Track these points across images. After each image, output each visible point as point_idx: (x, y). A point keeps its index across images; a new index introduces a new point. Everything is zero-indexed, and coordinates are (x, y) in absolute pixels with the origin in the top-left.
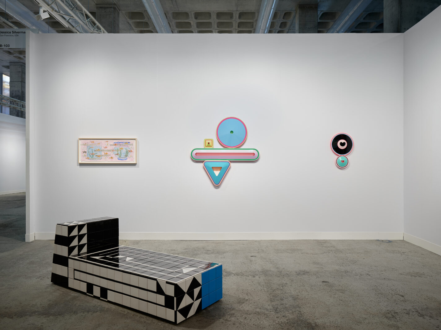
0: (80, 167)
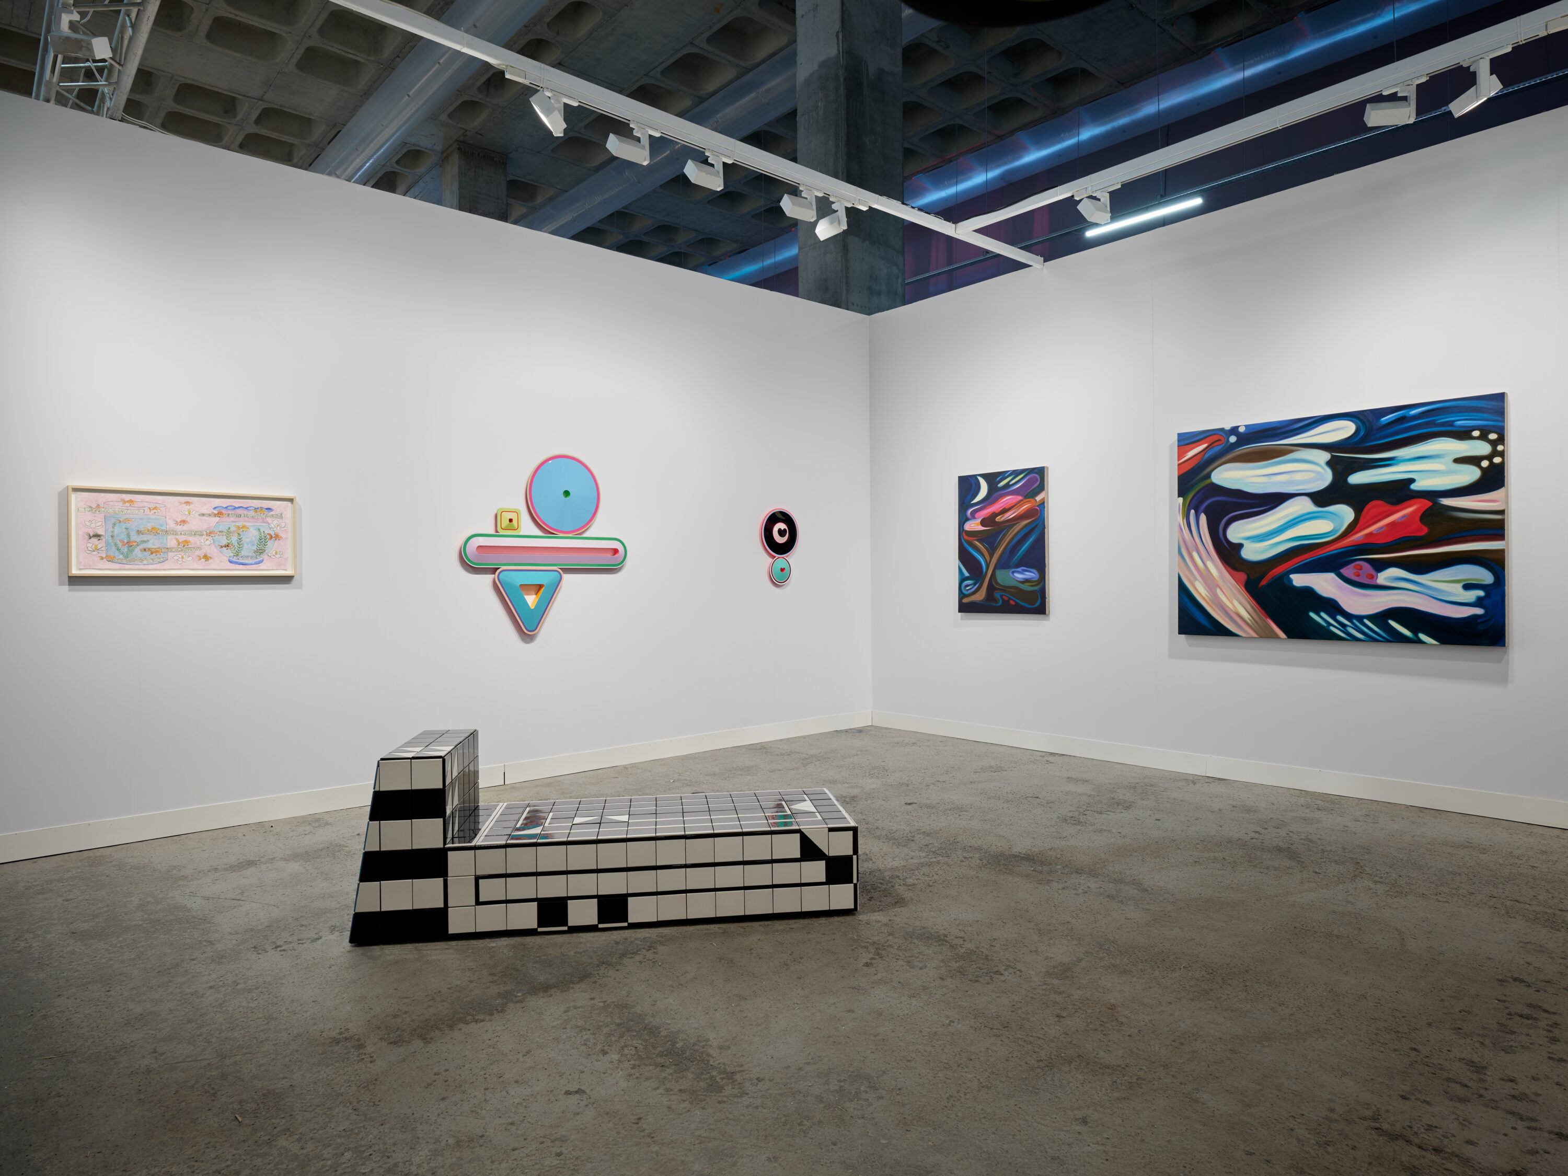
0: (70, 590)
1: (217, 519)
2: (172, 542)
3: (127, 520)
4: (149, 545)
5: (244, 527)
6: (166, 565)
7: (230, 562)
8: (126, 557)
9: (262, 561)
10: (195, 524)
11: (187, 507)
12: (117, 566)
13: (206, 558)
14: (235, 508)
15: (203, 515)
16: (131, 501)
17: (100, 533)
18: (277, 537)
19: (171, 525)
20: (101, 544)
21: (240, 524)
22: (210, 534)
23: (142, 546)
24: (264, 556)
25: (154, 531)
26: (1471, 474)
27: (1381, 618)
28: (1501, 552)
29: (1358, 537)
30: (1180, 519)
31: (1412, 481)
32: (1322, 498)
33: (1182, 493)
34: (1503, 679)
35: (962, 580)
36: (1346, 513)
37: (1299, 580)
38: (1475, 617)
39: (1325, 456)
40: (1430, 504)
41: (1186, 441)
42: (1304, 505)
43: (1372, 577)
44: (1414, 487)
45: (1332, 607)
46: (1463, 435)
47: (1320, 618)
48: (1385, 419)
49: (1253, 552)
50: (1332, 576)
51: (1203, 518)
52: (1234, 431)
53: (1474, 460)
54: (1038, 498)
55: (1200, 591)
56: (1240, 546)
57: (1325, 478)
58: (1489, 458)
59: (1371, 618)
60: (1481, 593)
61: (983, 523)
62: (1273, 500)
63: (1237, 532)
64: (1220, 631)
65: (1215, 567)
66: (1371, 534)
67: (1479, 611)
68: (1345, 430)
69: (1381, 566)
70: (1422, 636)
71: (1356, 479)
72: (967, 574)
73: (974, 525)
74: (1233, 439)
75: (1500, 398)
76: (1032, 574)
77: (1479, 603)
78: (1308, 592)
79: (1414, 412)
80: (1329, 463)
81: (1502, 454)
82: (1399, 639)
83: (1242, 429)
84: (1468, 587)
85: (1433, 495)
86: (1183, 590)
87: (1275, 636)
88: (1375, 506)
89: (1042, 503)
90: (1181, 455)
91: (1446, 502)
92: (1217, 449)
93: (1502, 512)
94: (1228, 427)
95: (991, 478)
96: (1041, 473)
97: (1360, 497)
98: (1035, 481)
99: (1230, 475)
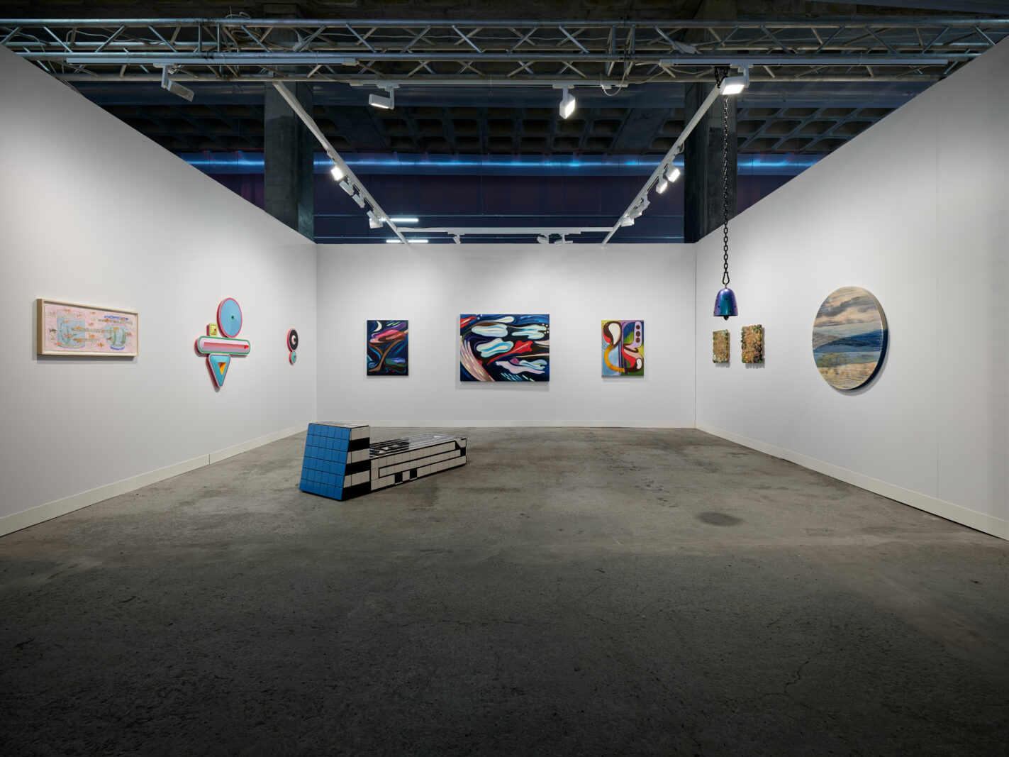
1: (105, 323)
2: (87, 335)
3: (67, 322)
4: (77, 337)
5: (117, 328)
6: (85, 349)
7: (111, 348)
8: (67, 343)
9: (123, 348)
10: (98, 325)
11: (93, 316)
12: (62, 349)
13: (101, 345)
14: (114, 317)
15: (100, 320)
16: (69, 310)
17: (55, 328)
18: (130, 334)
19: (87, 326)
20: (55, 335)
21: (116, 327)
22: (103, 331)
23: (74, 338)
24: (125, 345)
25: (79, 329)
26: (542, 335)
27: (520, 374)
28: (548, 356)
29: (515, 351)
30: (461, 343)
31: (528, 336)
32: (505, 339)
33: (462, 333)
34: (547, 390)
35: (369, 362)
36: (511, 344)
37: (498, 363)
38: (543, 374)
39: (506, 327)
40: (532, 343)
41: (463, 317)
42: (500, 341)
43: (518, 363)
44: (529, 338)
45: (507, 371)
46: (540, 324)
47: (504, 375)
48: (522, 318)
49: (485, 355)
50: (507, 362)
51: (469, 343)
52: (479, 316)
53: (542, 332)
54: (405, 332)
55: (468, 367)
56: (480, 353)
57: (505, 333)
58: (546, 331)
59: (518, 374)
60: (544, 367)
61: (379, 340)
62: (490, 339)
63: (480, 348)
64: (473, 379)
65: (473, 359)
66: (518, 350)
67: (544, 372)
68: (511, 320)
69: (520, 359)
70: (531, 379)
71: (514, 334)
72: (371, 360)
73: (374, 340)
74: (479, 318)
75: (548, 315)
76: (402, 361)
77: (544, 370)
78: (501, 367)
79: (529, 317)
80: (507, 329)
81: (549, 331)
82: (525, 380)
83: (481, 316)
84: (541, 366)
85: (533, 340)
86: (462, 366)
87: (491, 381)
88: (519, 342)
89: (407, 334)
90: (461, 321)
91: (537, 342)
92: (474, 321)
93: (548, 346)
94: (477, 314)
95: (384, 323)
96: (407, 322)
97: (515, 340)
98: (403, 325)
99: (477, 330)
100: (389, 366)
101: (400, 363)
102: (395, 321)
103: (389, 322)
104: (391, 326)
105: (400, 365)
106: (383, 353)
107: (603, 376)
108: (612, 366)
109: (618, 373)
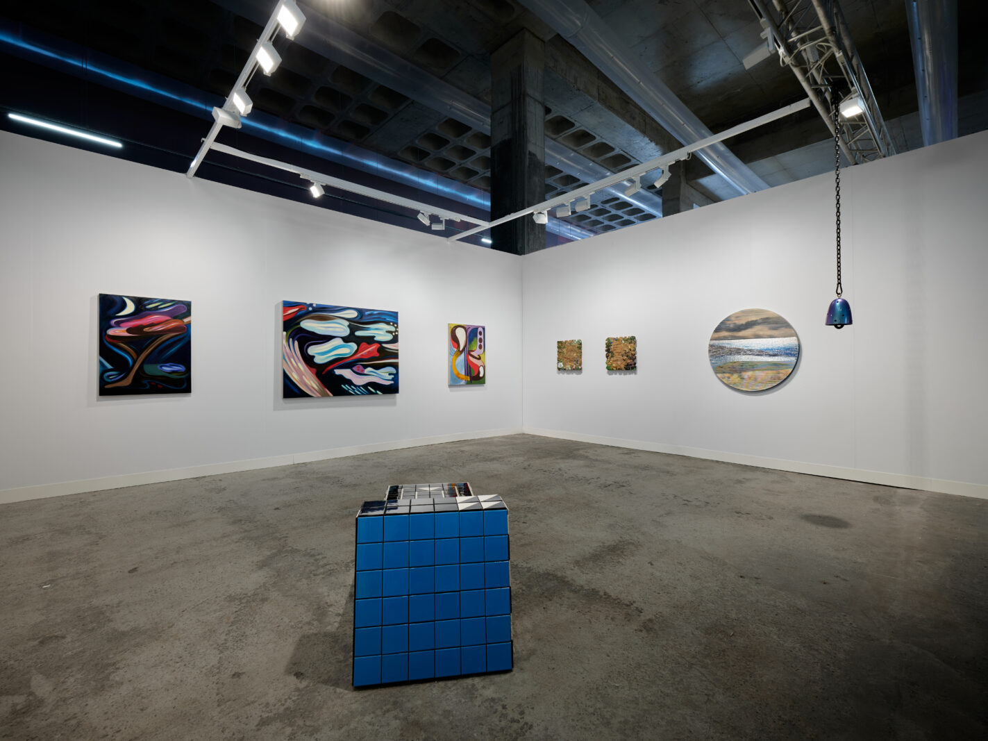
26: (390, 337)
27: (365, 386)
28: (397, 363)
29: (358, 356)
30: (284, 342)
31: (375, 337)
32: (346, 340)
33: (285, 329)
35: (103, 371)
36: (354, 346)
37: (338, 372)
38: (391, 384)
39: (347, 323)
40: (380, 345)
41: (287, 305)
42: (338, 342)
43: (363, 371)
44: (375, 339)
46: (388, 323)
47: (345, 387)
48: (367, 313)
49: (319, 360)
50: (349, 370)
51: (296, 343)
52: (311, 305)
53: (390, 332)
54: (186, 320)
55: (295, 377)
56: (314, 357)
57: (347, 332)
58: (395, 332)
59: (363, 386)
60: (393, 376)
61: (128, 331)
62: (327, 338)
63: (312, 350)
64: (303, 395)
65: (302, 366)
66: (362, 355)
67: (393, 382)
68: (354, 314)
69: (365, 367)
70: (378, 392)
71: (358, 333)
72: (109, 367)
73: (116, 332)
74: (310, 309)
75: (397, 313)
76: (178, 368)
77: (393, 380)
78: (341, 377)
79: (375, 312)
80: (349, 326)
81: (397, 331)
82: (371, 393)
83: (314, 305)
84: (390, 374)
85: (380, 343)
86: (285, 376)
87: (329, 396)
88: (364, 345)
89: (189, 325)
90: (284, 311)
91: (384, 345)
92: (303, 312)
93: (397, 350)
94: (308, 303)
95: (139, 302)
96: (188, 305)
97: (359, 341)
98: (183, 309)
99: (308, 325)
100: (153, 377)
101: (173, 372)
102: (165, 301)
103: (151, 301)
104: (156, 308)
105: (174, 376)
106: (138, 355)
107: (450, 386)
108: (459, 374)
109: (464, 381)
